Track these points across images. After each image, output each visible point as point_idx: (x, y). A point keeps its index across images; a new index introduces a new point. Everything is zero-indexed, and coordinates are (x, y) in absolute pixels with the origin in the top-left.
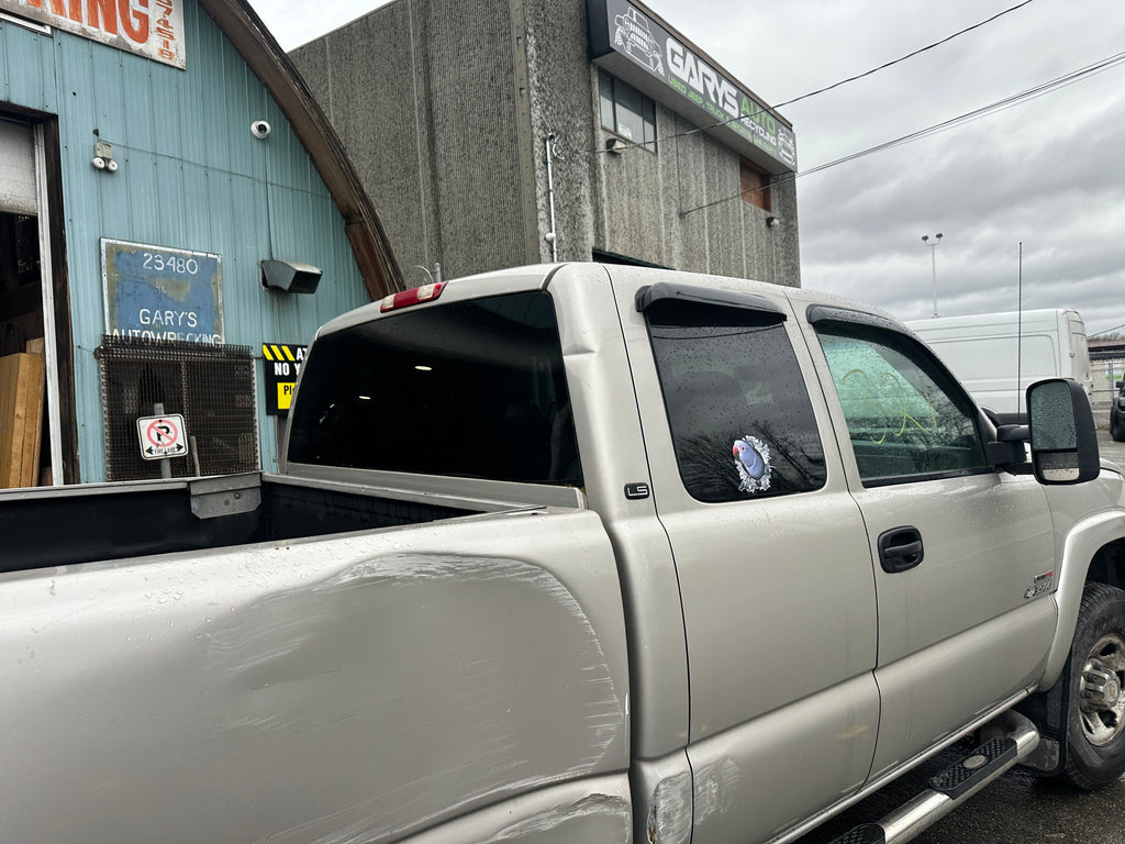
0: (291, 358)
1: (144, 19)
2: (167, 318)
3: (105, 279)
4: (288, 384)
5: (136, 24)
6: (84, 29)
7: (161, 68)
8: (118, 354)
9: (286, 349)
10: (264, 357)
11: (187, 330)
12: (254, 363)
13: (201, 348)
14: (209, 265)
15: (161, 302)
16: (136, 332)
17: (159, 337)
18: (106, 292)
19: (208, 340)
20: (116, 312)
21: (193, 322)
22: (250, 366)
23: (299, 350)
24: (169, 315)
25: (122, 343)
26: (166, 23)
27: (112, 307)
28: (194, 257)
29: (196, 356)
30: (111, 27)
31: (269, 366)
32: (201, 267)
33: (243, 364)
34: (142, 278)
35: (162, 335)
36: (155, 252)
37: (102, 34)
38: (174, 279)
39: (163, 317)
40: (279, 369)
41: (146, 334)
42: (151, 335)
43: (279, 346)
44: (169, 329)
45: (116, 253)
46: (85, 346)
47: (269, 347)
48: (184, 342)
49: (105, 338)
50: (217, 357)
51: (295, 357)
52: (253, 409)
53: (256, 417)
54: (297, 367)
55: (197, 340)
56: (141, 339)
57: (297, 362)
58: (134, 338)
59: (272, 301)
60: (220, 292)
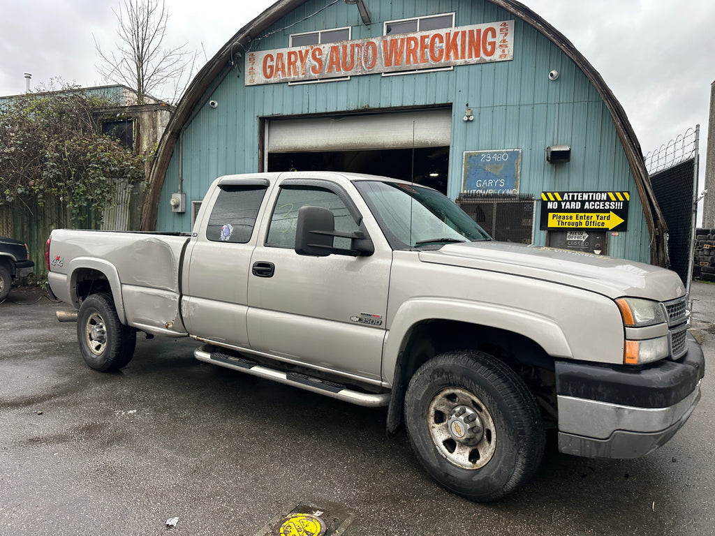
0: (559, 199)
1: (493, 44)
3: (463, 169)
4: (556, 214)
5: (489, 48)
6: (466, 61)
7: (500, 64)
8: (464, 201)
9: (557, 195)
10: (542, 199)
11: (498, 187)
12: (535, 202)
13: (505, 196)
14: (514, 155)
15: (487, 176)
16: (474, 191)
17: (484, 192)
18: (463, 174)
19: (509, 192)
20: (467, 183)
21: (502, 184)
22: (533, 203)
23: (566, 194)
24: (491, 182)
25: (466, 196)
26: (504, 41)
27: (465, 181)
28: (507, 152)
29: (502, 201)
30: (477, 55)
31: (544, 204)
32: (510, 156)
33: (528, 203)
34: (480, 166)
35: (486, 192)
36: (486, 153)
37: (474, 60)
38: (495, 164)
39: (488, 183)
40: (550, 206)
41: (479, 192)
42: (481, 191)
43: (552, 193)
44: (490, 188)
45: (469, 156)
46: (453, 197)
47: (545, 193)
48: (496, 194)
49: (460, 194)
50: (513, 200)
51: (562, 198)
52: (531, 227)
53: (533, 231)
54: (563, 204)
55: (503, 193)
56: (475, 194)
57: (563, 201)
58: (472, 193)
59: (552, 169)
60: (519, 168)
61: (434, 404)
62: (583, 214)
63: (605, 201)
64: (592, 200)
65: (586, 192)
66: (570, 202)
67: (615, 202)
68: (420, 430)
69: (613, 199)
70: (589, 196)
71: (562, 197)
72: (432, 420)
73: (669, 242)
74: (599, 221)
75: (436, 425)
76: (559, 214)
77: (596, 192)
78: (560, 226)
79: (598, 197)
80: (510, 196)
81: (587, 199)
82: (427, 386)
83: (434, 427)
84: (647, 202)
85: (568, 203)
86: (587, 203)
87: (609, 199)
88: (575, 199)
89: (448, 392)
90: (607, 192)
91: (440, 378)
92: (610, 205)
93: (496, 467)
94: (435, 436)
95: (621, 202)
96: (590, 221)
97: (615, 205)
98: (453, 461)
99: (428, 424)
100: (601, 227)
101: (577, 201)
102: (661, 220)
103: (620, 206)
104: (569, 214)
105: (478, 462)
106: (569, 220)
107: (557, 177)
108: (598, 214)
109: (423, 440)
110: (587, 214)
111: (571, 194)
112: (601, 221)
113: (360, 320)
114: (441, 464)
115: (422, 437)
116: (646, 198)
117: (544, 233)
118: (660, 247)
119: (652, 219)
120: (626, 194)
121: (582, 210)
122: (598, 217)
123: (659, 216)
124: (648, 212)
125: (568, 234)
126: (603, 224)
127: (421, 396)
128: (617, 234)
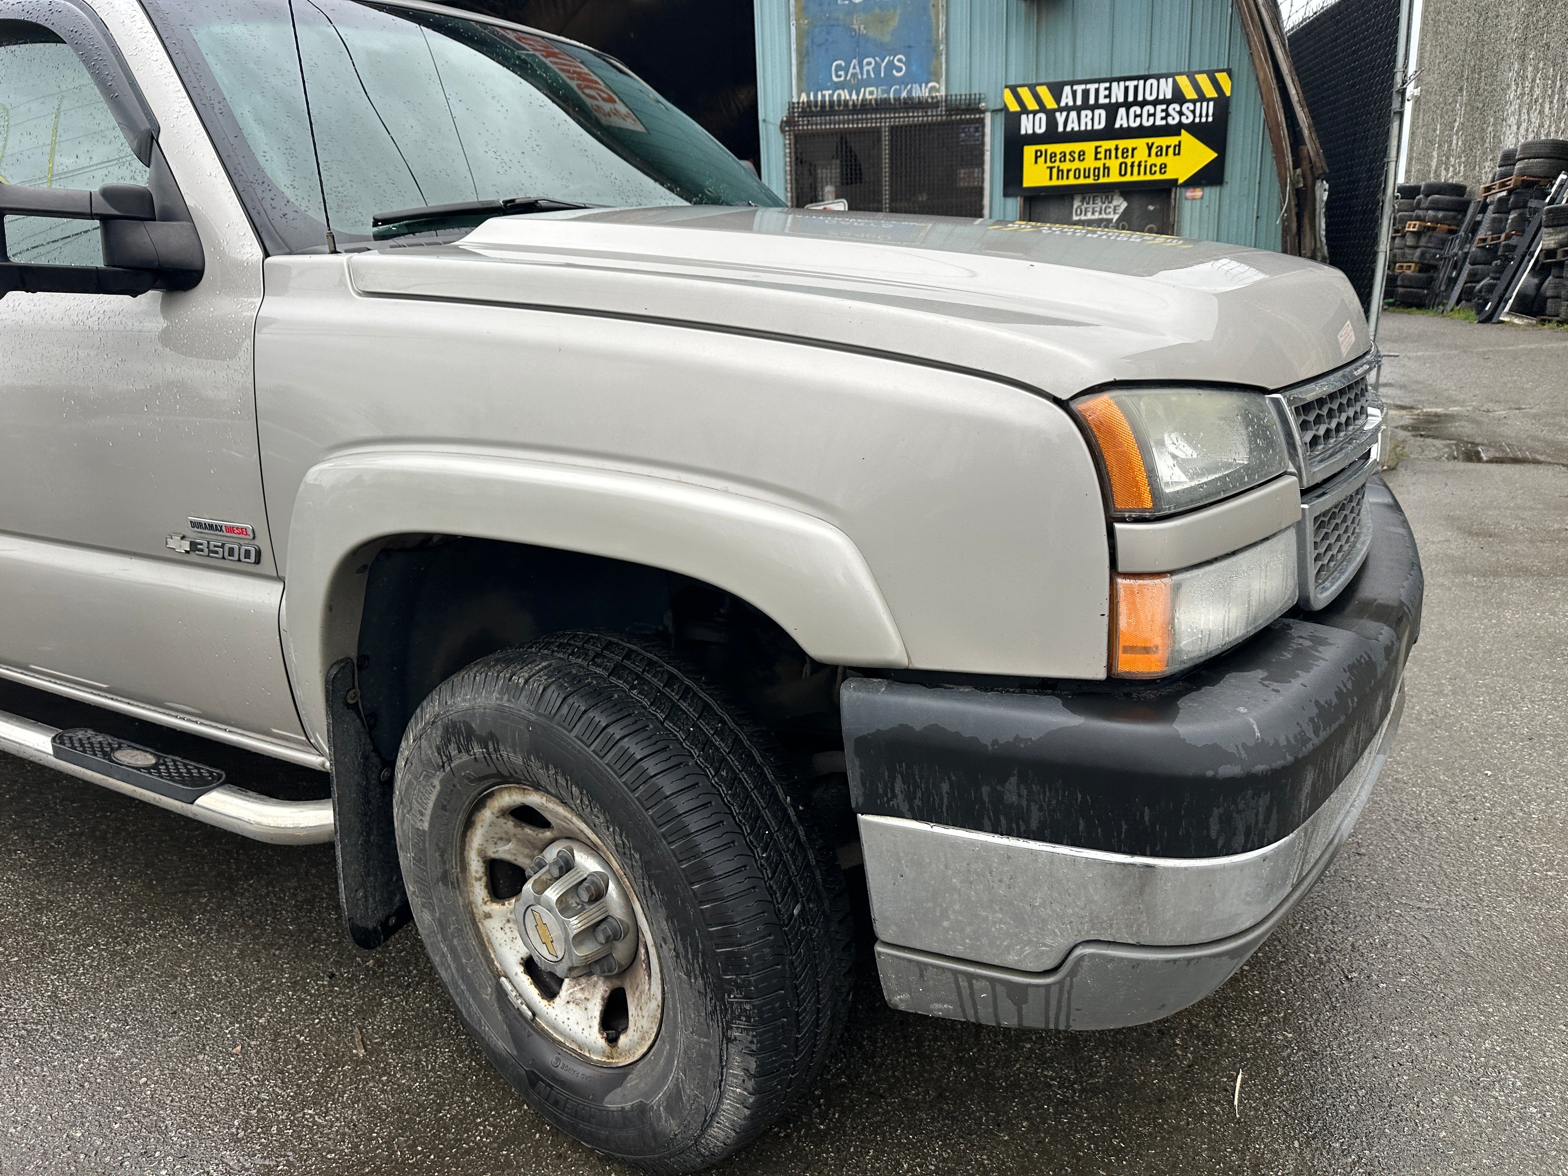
0: (1050, 104)
2: (865, 68)
3: (793, 29)
4: (1043, 147)
8: (804, 125)
9: (1044, 92)
10: (1005, 108)
11: (889, 80)
12: (988, 117)
13: (910, 105)
15: (860, 48)
16: (827, 93)
17: (854, 97)
18: (794, 47)
19: (921, 92)
20: (805, 71)
21: (899, 70)
22: (982, 121)
23: (1067, 90)
24: (869, 64)
25: (808, 110)
27: (800, 64)
29: (903, 119)
31: (1012, 121)
33: (970, 122)
34: (837, 19)
35: (858, 94)
38: (877, 11)
39: (861, 69)
40: (1027, 125)
41: (839, 95)
42: (844, 95)
43: (1032, 88)
44: (867, 83)
46: (771, 119)
47: (1014, 90)
48: (886, 101)
49: (792, 106)
50: (932, 116)
51: (1058, 100)
52: (980, 191)
53: (986, 201)
54: (1060, 118)
55: (904, 94)
56: (832, 103)
57: (1061, 110)
58: (823, 102)
59: (1028, 17)
60: (942, 18)
61: (477, 839)
62: (1110, 144)
63: (1168, 102)
64: (1136, 103)
65: (1119, 80)
66: (1079, 110)
67: (1194, 102)
68: (442, 926)
69: (1190, 93)
70: (1126, 89)
71: (1058, 98)
72: (479, 891)
73: (1327, 202)
74: (1153, 160)
75: (495, 908)
76: (1051, 148)
77: (1145, 78)
78: (1055, 182)
79: (1150, 90)
80: (921, 105)
81: (1121, 99)
82: (436, 782)
83: (488, 916)
84: (1276, 96)
85: (1073, 114)
86: (1122, 111)
87: (1178, 97)
88: (1092, 101)
89: (509, 798)
90: (1172, 75)
91: (465, 757)
92: (1181, 113)
93: (665, 1076)
94: (496, 943)
95: (1209, 100)
96: (1129, 161)
97: (1193, 112)
98: (555, 1028)
99: (469, 906)
100: (1158, 177)
101: (1097, 106)
102: (1311, 146)
103: (1207, 112)
104: (1077, 147)
105: (623, 1040)
106: (1076, 164)
107: (1043, 40)
108: (1150, 140)
109: (456, 958)
110: (1123, 144)
111: (1079, 88)
112: (1159, 161)
113: (194, 546)
114: (517, 1040)
115: (452, 949)
116: (1274, 84)
117: (1014, 205)
118: (1306, 221)
119: (1286, 144)
120: (1222, 78)
121: (1110, 132)
122: (1150, 148)
123: (1306, 132)
124: (1278, 125)
125: (1076, 204)
126: (1163, 167)
127: (428, 812)
128: (1198, 193)
